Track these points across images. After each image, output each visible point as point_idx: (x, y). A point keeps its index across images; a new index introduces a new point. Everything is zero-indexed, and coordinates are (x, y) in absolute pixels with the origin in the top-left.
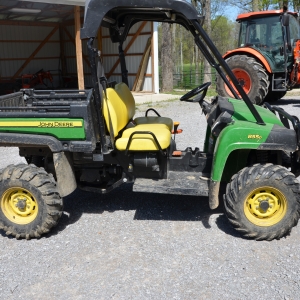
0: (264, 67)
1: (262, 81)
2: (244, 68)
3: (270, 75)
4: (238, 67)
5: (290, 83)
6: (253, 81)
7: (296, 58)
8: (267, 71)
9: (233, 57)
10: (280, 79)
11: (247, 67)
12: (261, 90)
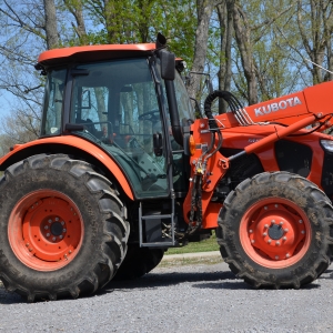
0: (115, 185)
1: (113, 220)
2: (62, 187)
3: (131, 205)
4: (46, 184)
5: (181, 224)
6: (88, 221)
7: (194, 160)
8: (123, 196)
9: (32, 160)
10: (157, 216)
11: (71, 184)
12: (112, 246)
